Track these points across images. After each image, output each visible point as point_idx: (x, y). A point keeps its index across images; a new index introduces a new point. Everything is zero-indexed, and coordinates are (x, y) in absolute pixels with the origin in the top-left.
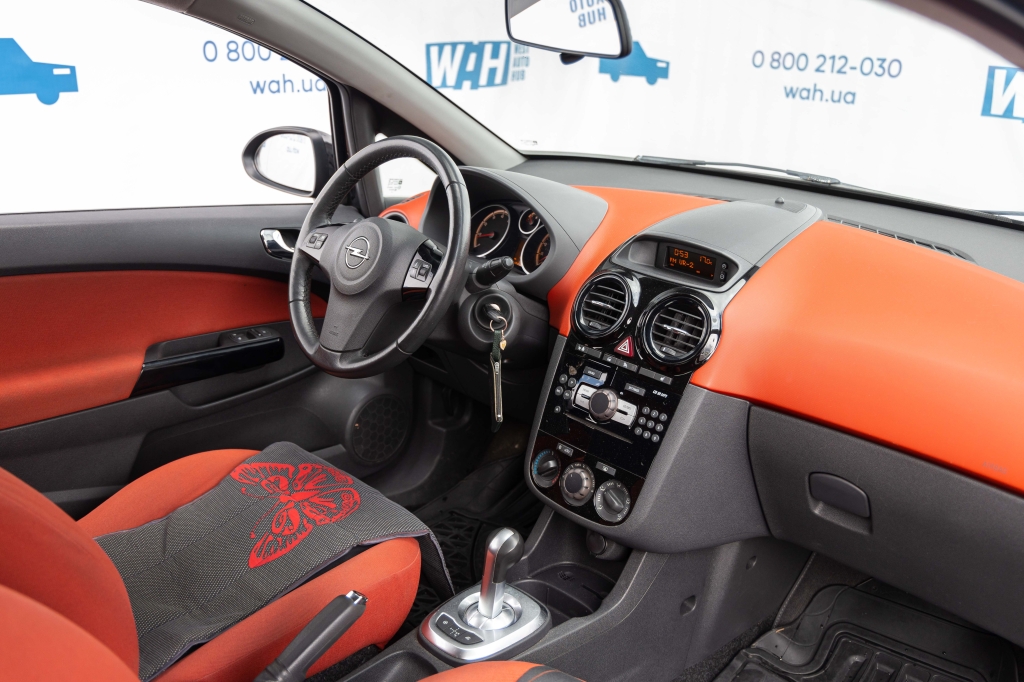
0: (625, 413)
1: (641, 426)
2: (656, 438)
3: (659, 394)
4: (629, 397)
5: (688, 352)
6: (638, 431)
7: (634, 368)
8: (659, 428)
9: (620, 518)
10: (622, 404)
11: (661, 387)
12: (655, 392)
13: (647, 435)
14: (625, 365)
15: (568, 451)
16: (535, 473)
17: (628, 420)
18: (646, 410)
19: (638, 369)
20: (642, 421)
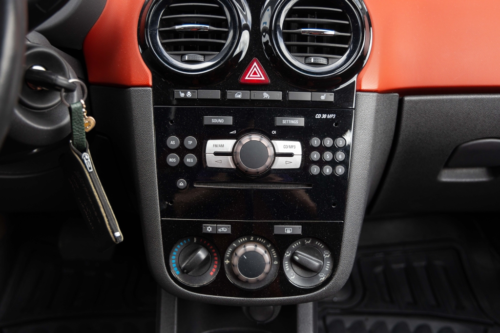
0: (290, 155)
1: (315, 163)
2: (340, 170)
3: (324, 116)
4: (287, 133)
5: (342, 55)
6: (315, 170)
7: (278, 96)
8: (341, 156)
9: (323, 277)
10: (281, 146)
11: (324, 107)
12: (318, 116)
13: (328, 170)
14: (266, 95)
15: (224, 229)
16: (176, 273)
17: (295, 162)
18: (315, 142)
19: (285, 96)
20: (315, 156)
